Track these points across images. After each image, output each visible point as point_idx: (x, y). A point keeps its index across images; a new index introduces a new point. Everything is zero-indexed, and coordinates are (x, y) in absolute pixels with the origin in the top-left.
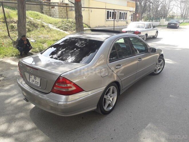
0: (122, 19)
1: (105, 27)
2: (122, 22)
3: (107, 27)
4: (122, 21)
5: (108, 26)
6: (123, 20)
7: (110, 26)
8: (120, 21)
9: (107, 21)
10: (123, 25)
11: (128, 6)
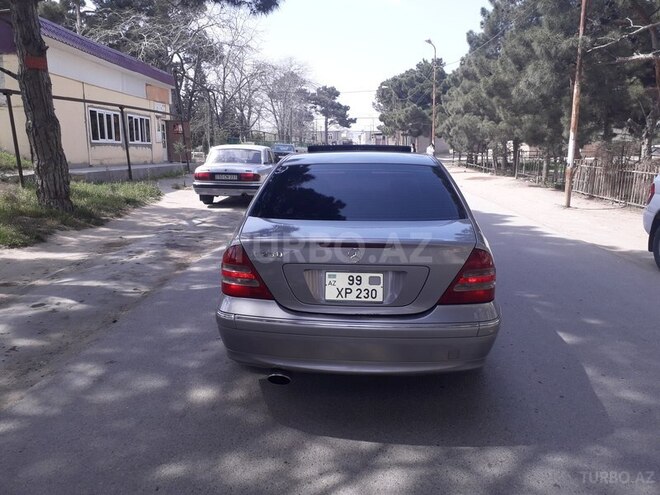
0: (137, 139)
1: (91, 166)
2: (140, 148)
3: (97, 166)
4: (140, 145)
5: (98, 163)
6: (139, 142)
7: (105, 162)
8: (134, 145)
9: (93, 145)
10: (142, 160)
11: (148, 98)
